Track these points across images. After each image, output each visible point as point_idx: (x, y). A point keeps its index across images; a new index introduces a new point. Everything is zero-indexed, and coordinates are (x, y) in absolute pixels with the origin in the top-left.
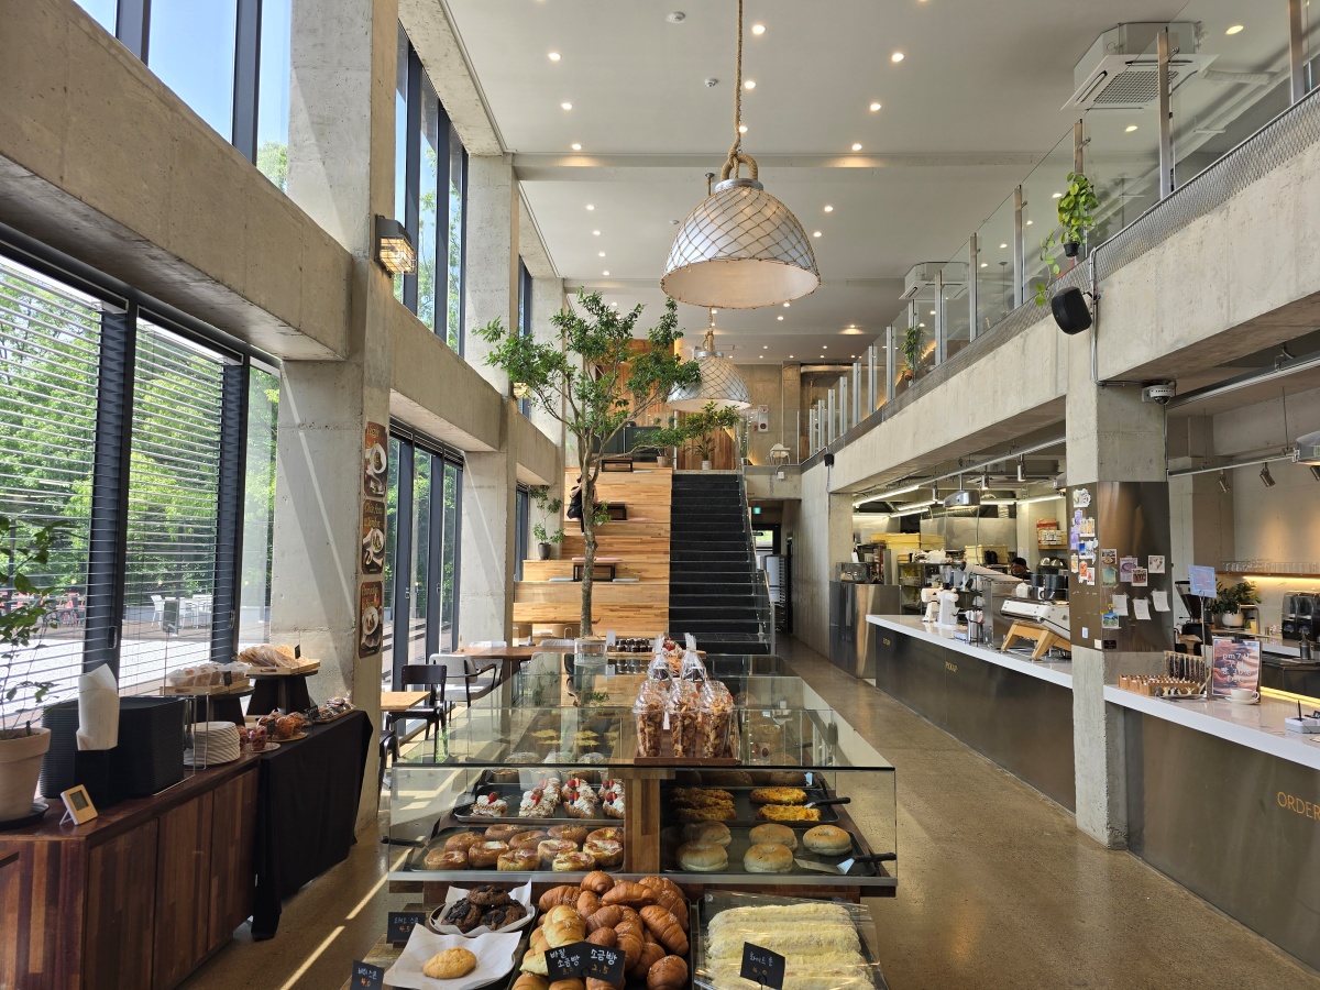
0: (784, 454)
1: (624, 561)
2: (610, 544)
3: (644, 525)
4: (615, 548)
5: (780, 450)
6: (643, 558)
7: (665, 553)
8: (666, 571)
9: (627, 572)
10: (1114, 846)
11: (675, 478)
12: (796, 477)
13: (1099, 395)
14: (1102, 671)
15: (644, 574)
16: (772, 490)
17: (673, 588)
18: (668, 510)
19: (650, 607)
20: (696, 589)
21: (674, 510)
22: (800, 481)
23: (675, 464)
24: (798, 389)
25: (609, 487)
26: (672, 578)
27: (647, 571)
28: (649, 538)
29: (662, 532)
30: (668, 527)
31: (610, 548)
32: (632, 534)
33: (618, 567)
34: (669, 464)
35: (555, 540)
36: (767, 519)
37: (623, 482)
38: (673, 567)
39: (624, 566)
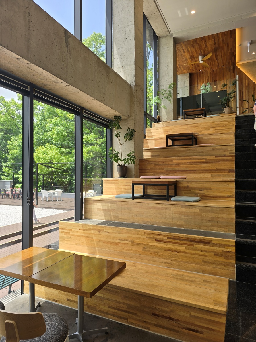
1: (188, 179)
2: (177, 164)
3: (210, 148)
4: (182, 167)
6: (207, 176)
15: (206, 193)
26: (238, 197)
27: (209, 189)
28: (213, 158)
30: (233, 149)
31: (177, 168)
39: (185, 184)
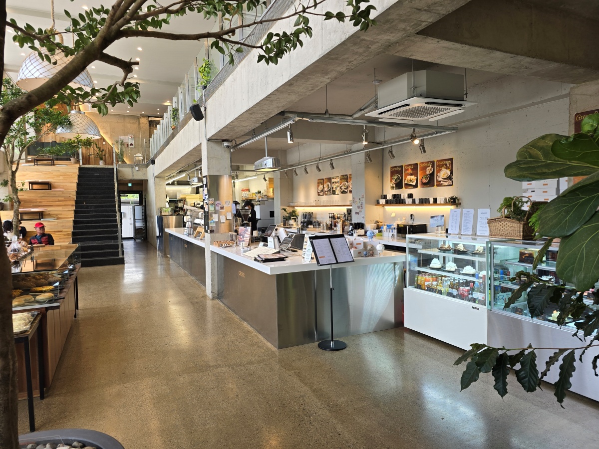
0: (141, 158)
1: (49, 210)
2: (41, 202)
3: (61, 193)
4: (43, 204)
5: (139, 156)
6: (60, 208)
7: (72, 205)
8: (72, 214)
9: (49, 215)
10: (214, 298)
11: (80, 169)
12: (145, 169)
13: (207, 144)
14: (210, 241)
15: (60, 216)
16: (133, 175)
17: (75, 222)
18: (75, 185)
19: (61, 231)
20: (88, 222)
21: (78, 184)
22: (147, 171)
23: (81, 161)
24: (148, 128)
25: (41, 173)
26: (75, 217)
27: (61, 214)
28: (63, 199)
29: (71, 196)
30: (75, 193)
31: (40, 204)
32: (54, 197)
33: (44, 213)
34: (78, 162)
35: (6, 200)
36: (135, 189)
37: (50, 171)
38: (76, 212)
39: (48, 213)
